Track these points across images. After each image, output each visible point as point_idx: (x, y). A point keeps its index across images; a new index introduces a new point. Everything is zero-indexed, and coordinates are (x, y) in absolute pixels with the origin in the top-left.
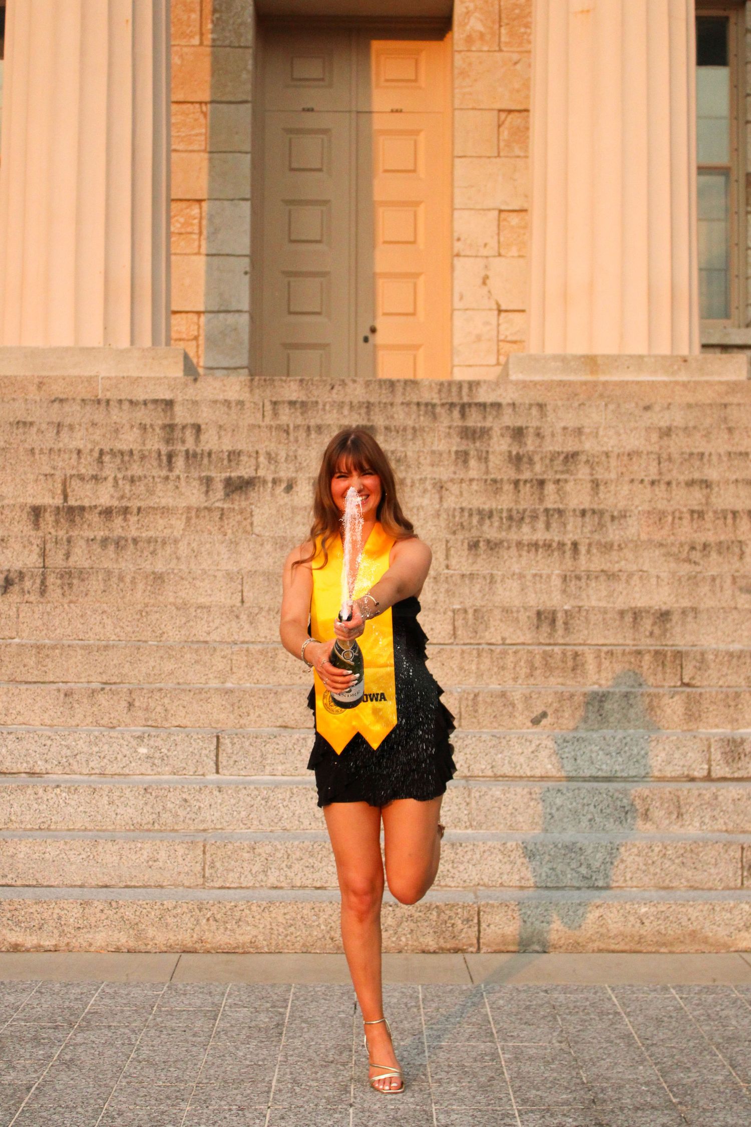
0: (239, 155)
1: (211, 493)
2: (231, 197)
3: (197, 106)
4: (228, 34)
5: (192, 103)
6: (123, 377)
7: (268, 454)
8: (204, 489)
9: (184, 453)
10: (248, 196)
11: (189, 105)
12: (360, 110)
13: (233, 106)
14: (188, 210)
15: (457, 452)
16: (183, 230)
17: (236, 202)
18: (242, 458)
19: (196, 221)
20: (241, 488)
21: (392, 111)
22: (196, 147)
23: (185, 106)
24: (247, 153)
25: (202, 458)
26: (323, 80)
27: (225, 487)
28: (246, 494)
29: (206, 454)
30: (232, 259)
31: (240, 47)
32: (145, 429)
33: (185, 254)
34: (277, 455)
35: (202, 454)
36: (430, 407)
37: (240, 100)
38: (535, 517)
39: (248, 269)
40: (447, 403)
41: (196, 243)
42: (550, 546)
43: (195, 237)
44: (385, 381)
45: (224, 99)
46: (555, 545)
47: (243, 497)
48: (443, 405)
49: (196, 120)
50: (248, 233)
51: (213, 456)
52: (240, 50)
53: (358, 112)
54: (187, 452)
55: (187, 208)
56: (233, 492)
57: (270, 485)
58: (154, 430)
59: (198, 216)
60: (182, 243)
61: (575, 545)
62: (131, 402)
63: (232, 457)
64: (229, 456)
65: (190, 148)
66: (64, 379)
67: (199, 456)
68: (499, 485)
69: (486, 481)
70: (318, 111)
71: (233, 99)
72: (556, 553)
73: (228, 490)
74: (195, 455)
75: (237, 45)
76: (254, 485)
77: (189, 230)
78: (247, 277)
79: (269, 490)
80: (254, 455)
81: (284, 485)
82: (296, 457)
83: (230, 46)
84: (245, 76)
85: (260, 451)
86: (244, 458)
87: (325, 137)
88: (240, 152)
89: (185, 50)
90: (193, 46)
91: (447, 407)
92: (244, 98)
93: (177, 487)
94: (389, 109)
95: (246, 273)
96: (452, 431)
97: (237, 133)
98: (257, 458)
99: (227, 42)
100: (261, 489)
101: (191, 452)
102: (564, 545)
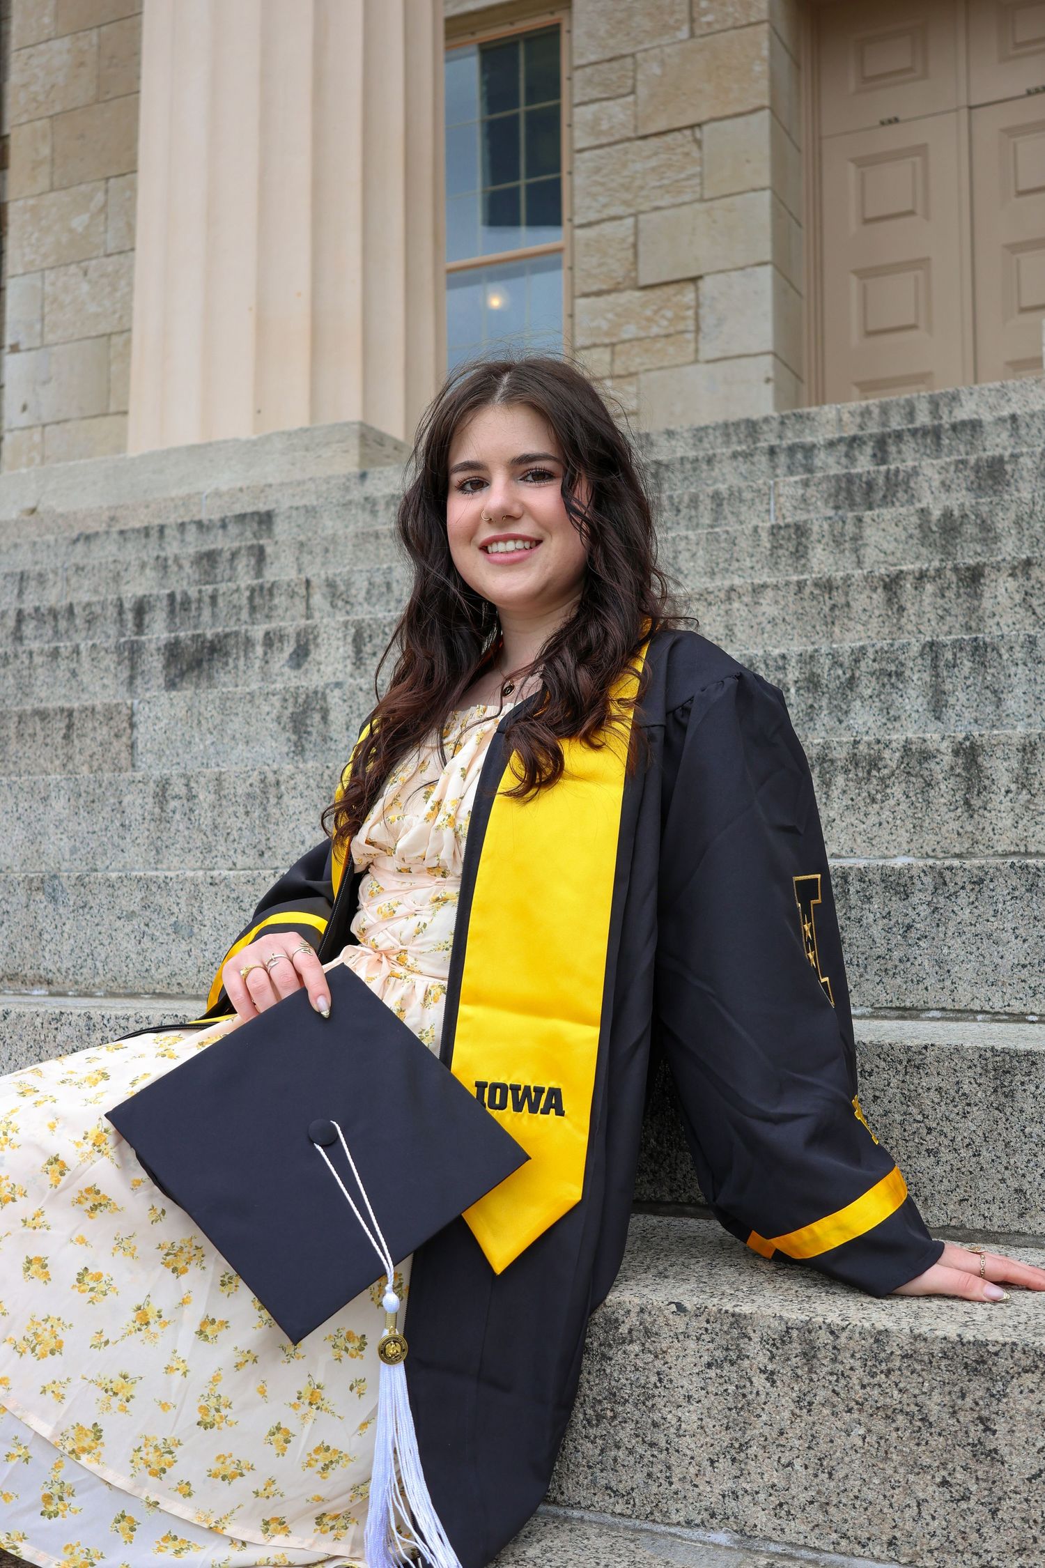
0: (752, 194)
1: (139, 681)
2: (741, 264)
3: (688, 132)
4: (731, 10)
5: (679, 130)
6: (241, 490)
7: (331, 584)
8: (125, 674)
9: (165, 602)
10: (768, 257)
11: (677, 134)
12: (973, 103)
13: (740, 120)
14: (679, 297)
15: (775, 530)
16: (672, 330)
17: (749, 270)
18: (276, 601)
19: (690, 313)
20: (199, 663)
21: (1029, 93)
22: (687, 198)
23: (668, 139)
24: (763, 189)
25: (199, 609)
26: (910, 70)
27: (167, 666)
28: (210, 678)
29: (207, 599)
30: (744, 361)
31: (750, 25)
32: (165, 567)
33: (677, 366)
34: (349, 584)
35: (200, 600)
36: (799, 456)
37: (750, 107)
38: (893, 676)
39: (771, 374)
40: (841, 440)
41: (692, 346)
42: (874, 763)
43: (690, 336)
44: (737, 425)
45: (729, 111)
46: (891, 759)
47: (204, 684)
48: (831, 444)
49: (687, 154)
50: (770, 316)
51: (220, 601)
52: (749, 30)
53: (970, 108)
54: (171, 596)
55: (675, 295)
56: (182, 675)
57: (259, 650)
58: (180, 567)
59: (693, 303)
60: (671, 350)
61: (969, 754)
62: (200, 524)
63: (258, 601)
64: (251, 599)
65: (680, 200)
66: (147, 507)
67: (194, 606)
68: (839, 598)
69: (801, 585)
70: (906, 121)
71: (739, 109)
72: (897, 790)
73: (173, 671)
74: (186, 603)
75: (744, 22)
76: (227, 654)
77: (681, 327)
78: (771, 386)
79: (257, 663)
80: (303, 591)
81: (289, 648)
82: (388, 586)
83: (735, 28)
84: (760, 68)
85: (315, 581)
86: (280, 600)
87: (918, 159)
88: (754, 190)
89: (668, 50)
90: (681, 41)
91: (842, 448)
92: (757, 102)
93: (74, 674)
94: (1024, 92)
95: (768, 380)
96: (811, 491)
97: (748, 161)
98: (308, 597)
99: (730, 23)
100: (242, 662)
101: (178, 598)
102: (926, 756)
